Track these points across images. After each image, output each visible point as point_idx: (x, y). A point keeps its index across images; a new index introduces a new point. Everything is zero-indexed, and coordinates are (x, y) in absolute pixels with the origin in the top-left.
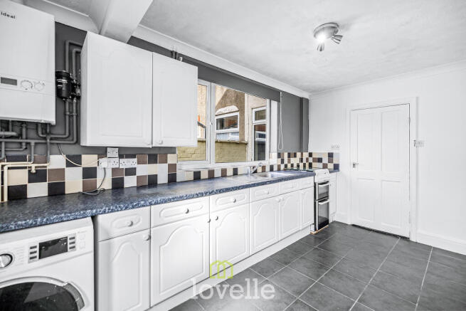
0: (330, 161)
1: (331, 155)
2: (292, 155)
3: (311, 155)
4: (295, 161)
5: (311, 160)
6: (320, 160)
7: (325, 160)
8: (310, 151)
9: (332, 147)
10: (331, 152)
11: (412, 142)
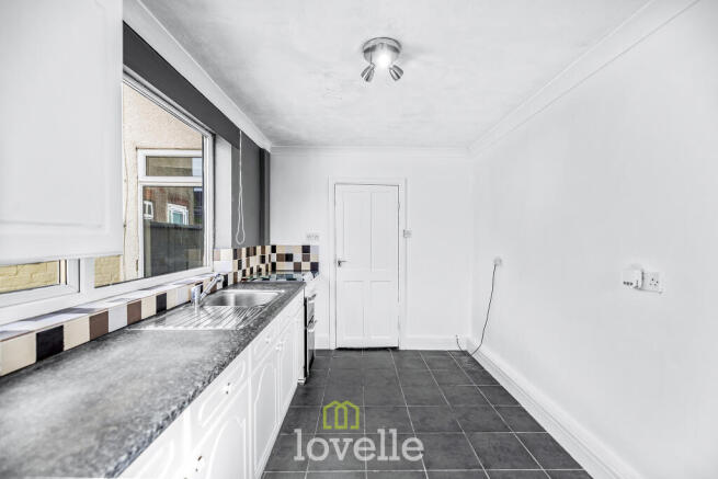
0: (306, 259)
1: (306, 249)
2: (251, 251)
3: (274, 249)
4: (255, 262)
5: (274, 258)
6: (289, 258)
7: (298, 257)
8: (272, 243)
9: (309, 237)
10: (306, 244)
11: (401, 233)
